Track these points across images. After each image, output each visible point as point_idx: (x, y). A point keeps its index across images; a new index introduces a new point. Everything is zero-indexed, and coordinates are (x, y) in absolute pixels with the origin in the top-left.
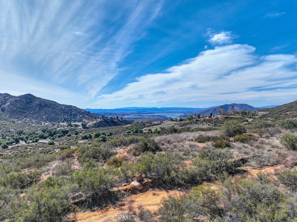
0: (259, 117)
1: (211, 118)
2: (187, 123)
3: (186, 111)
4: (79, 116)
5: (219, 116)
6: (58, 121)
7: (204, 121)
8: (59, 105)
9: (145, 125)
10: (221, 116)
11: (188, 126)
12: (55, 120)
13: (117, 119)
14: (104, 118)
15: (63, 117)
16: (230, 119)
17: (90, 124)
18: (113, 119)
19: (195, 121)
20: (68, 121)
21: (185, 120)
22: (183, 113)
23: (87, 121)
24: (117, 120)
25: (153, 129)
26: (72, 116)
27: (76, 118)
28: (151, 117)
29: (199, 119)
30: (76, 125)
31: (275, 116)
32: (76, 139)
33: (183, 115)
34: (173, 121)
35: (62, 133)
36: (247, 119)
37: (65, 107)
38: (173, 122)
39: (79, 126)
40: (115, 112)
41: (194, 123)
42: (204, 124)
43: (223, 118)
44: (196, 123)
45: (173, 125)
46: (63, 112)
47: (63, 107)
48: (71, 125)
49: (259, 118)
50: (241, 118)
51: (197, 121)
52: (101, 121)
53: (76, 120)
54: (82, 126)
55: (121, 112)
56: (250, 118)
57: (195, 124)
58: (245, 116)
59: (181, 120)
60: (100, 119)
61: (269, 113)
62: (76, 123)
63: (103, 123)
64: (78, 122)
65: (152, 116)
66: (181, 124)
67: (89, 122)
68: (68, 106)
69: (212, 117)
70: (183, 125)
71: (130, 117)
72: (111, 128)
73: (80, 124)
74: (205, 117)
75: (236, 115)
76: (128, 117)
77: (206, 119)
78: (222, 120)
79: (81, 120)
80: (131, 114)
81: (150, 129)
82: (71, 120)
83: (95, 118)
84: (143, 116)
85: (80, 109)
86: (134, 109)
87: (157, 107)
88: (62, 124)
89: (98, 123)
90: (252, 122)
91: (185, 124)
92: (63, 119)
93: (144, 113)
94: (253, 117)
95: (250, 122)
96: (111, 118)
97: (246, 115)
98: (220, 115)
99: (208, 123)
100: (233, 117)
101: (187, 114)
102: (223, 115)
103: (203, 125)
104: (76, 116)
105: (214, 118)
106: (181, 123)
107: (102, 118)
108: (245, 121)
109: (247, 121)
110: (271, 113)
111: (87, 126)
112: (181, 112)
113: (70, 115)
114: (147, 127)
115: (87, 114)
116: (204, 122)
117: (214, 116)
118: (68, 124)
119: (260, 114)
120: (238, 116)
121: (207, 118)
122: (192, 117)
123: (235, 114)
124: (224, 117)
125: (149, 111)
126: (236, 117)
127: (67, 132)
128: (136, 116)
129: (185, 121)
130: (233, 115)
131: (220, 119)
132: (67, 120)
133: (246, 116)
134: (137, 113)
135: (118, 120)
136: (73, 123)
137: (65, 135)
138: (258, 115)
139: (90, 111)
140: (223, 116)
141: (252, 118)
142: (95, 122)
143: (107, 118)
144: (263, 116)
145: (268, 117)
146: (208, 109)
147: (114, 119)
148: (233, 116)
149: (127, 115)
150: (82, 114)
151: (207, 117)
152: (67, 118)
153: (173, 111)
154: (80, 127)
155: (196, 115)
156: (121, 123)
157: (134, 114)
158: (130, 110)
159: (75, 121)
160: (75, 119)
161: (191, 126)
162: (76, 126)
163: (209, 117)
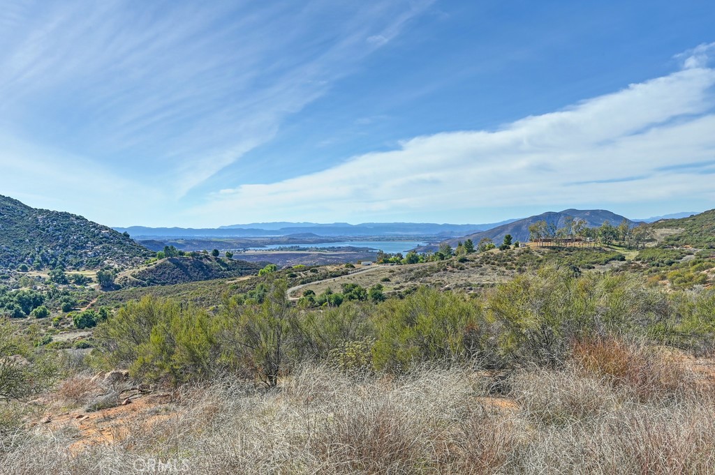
0: (656, 244)
1: (508, 250)
2: (432, 268)
3: (434, 233)
4: (92, 248)
5: (532, 245)
6: (21, 265)
7: (486, 260)
8: (26, 211)
9: (295, 276)
10: (540, 244)
11: (435, 278)
12: (10, 261)
13: (216, 259)
14: (171, 255)
15: (39, 252)
16: (567, 254)
17: (126, 275)
18: (201, 259)
19: (455, 263)
20: (54, 265)
21: (429, 258)
22: (424, 239)
23: (116, 266)
24: (215, 263)
25: (319, 290)
26: (70, 248)
27: (81, 256)
28: (329, 253)
29: (469, 257)
30: (79, 279)
31: (707, 240)
32: (56, 326)
33: (425, 245)
34: (386, 262)
35: (17, 306)
36: (621, 251)
37: (47, 218)
38: (389, 266)
39: (90, 280)
40: (221, 238)
41: (453, 267)
42: (485, 269)
43: (547, 250)
44: (461, 269)
45: (387, 275)
46: (40, 235)
47: (40, 217)
48: (63, 277)
49: (657, 247)
50: (600, 249)
51: (463, 260)
52: (161, 264)
53: (82, 262)
54: (100, 281)
55: (238, 239)
56: (630, 248)
57: (456, 270)
58: (614, 242)
59: (413, 260)
60: (161, 257)
61: (686, 233)
62: (79, 273)
63: (169, 271)
64: (88, 268)
65: (333, 249)
66: (413, 274)
67: (122, 269)
68: (57, 213)
69: (512, 247)
70: (419, 275)
71: (265, 252)
72: (185, 288)
73: (91, 274)
74: (490, 248)
75: (585, 242)
76: (259, 251)
77: (492, 254)
78: (541, 257)
79: (99, 261)
80: (269, 244)
81: (311, 288)
82: (64, 260)
83: (144, 255)
84: (305, 249)
85: (95, 226)
86: (278, 228)
87: (346, 223)
88: (35, 274)
89: (151, 271)
90: (637, 260)
91: (424, 274)
92: (38, 257)
93: (307, 239)
94: (640, 246)
95: (630, 263)
96: (193, 255)
97: (617, 240)
98: (536, 241)
99: (498, 268)
100: (578, 246)
101: (437, 243)
102: (545, 241)
103: (481, 274)
104: (83, 248)
105: (517, 251)
106: (411, 270)
107: (166, 256)
108: (614, 259)
109: (623, 259)
110: (693, 231)
111: (116, 281)
112: (418, 238)
113: (64, 246)
114: (303, 283)
115: (119, 241)
116: (485, 266)
117: (517, 245)
118: (54, 273)
119: (661, 233)
120: (593, 245)
121: (496, 251)
122: (449, 251)
123: (583, 239)
124: (548, 247)
125: (324, 235)
126: (586, 246)
127: (37, 302)
128: (282, 250)
129: (427, 262)
130: (576, 240)
131: (536, 254)
132: (51, 262)
133: (617, 243)
134: (285, 240)
135: (219, 261)
136: (70, 273)
137: (28, 313)
138: (652, 240)
139: (128, 233)
140: (545, 244)
141: (637, 248)
142: (143, 268)
143: (182, 254)
144: (671, 242)
145: (686, 244)
146: (498, 227)
147: (206, 257)
148: (577, 244)
149: (256, 245)
150: (101, 243)
151: (494, 247)
152: (53, 256)
153: (397, 235)
154: (92, 286)
155: (460, 245)
156: (228, 270)
157: (278, 243)
158: (267, 232)
159: (77, 266)
160: (79, 260)
161: (445, 279)
162: (81, 281)
163: (501, 249)
